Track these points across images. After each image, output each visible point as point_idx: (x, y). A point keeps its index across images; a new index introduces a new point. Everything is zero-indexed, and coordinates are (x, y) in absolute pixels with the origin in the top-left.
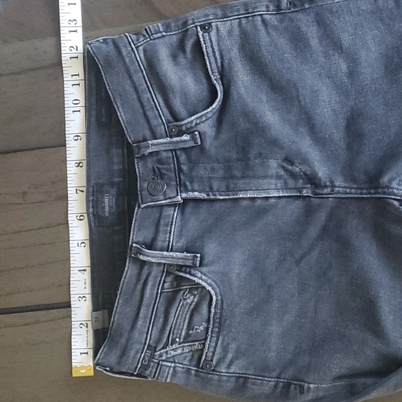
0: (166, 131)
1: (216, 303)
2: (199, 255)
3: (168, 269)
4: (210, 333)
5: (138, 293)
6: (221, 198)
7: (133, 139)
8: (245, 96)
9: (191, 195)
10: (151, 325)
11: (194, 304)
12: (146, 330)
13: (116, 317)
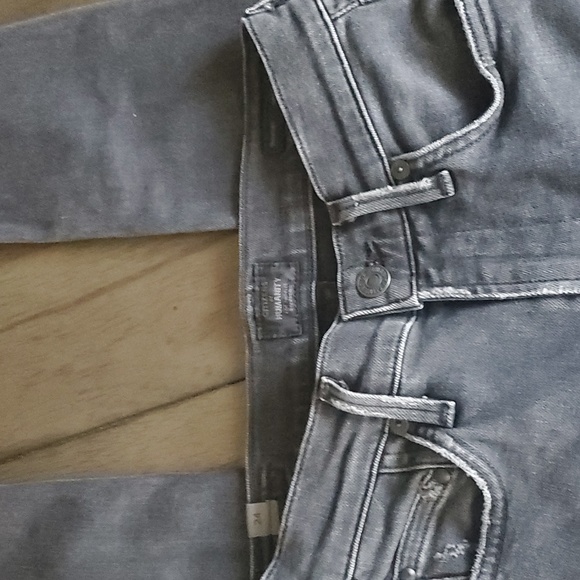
0: (386, 172)
1: (493, 506)
2: (452, 404)
3: (392, 430)
4: (477, 565)
5: (332, 473)
6: (503, 296)
7: (325, 193)
8: (550, 96)
9: (439, 293)
10: (358, 539)
11: (443, 501)
12: (348, 549)
13: (291, 519)
